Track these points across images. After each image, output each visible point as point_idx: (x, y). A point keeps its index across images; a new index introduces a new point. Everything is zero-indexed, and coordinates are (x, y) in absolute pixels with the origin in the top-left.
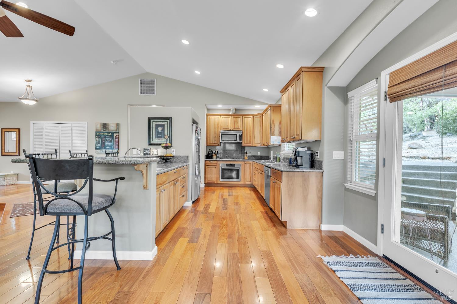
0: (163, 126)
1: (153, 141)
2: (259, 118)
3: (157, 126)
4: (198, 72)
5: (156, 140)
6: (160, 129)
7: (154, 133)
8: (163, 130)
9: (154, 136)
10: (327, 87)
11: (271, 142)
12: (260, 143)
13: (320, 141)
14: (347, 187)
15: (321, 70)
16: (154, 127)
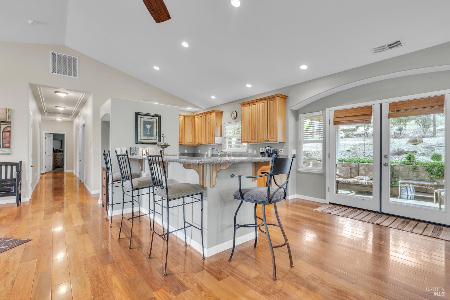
0: (151, 123)
1: (140, 139)
2: (191, 119)
3: (145, 123)
4: (156, 68)
5: (144, 138)
6: (148, 127)
7: (142, 131)
8: (152, 128)
9: (142, 134)
10: (290, 109)
11: (215, 142)
12: (192, 141)
13: (284, 143)
14: (299, 171)
15: (284, 97)
16: (142, 123)
